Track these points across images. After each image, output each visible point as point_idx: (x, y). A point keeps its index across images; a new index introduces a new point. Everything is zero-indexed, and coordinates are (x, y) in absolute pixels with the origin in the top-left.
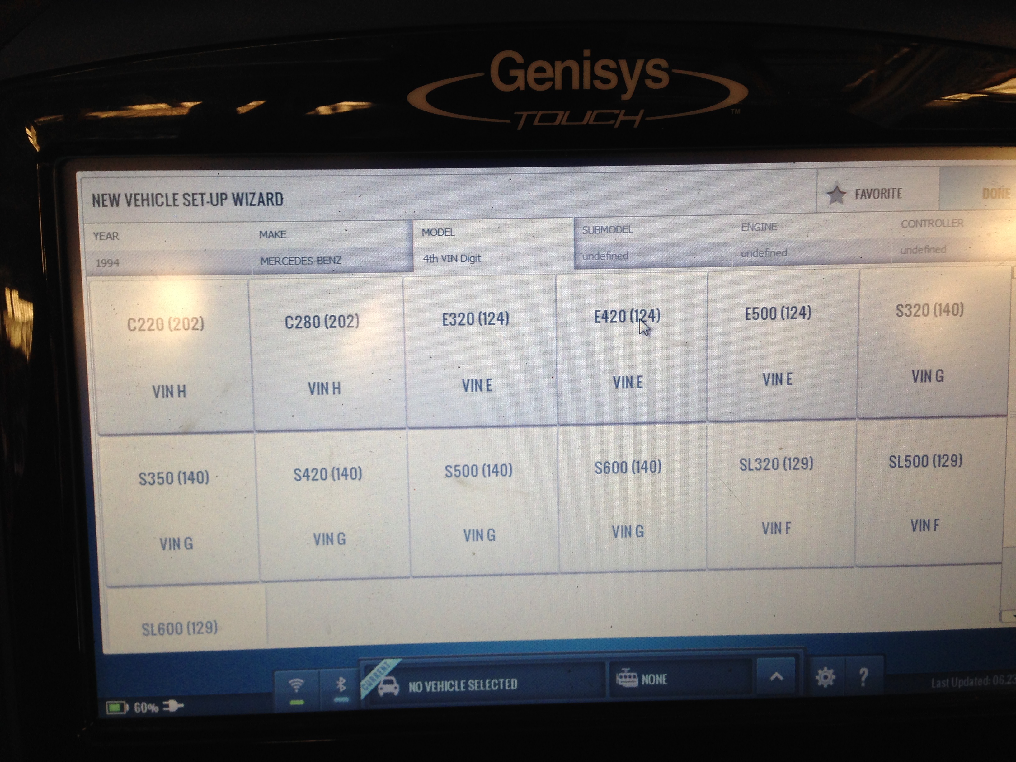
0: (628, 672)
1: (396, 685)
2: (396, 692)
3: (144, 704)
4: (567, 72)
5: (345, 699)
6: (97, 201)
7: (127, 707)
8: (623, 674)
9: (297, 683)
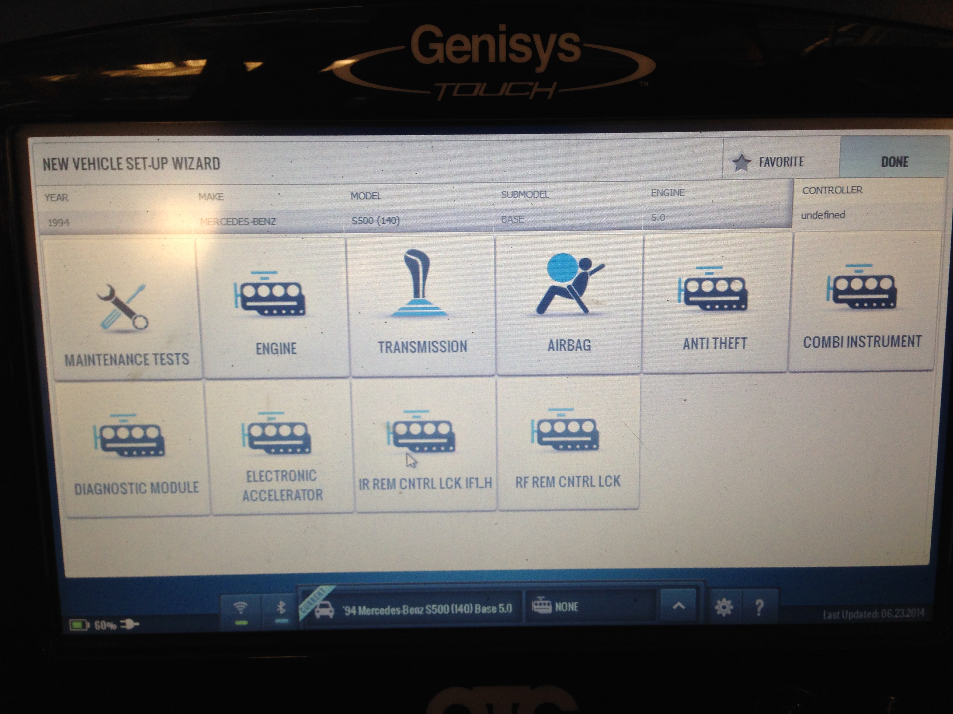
0: (543, 600)
1: (331, 608)
2: (331, 615)
3: (103, 622)
4: (484, 46)
5: (285, 621)
6: (48, 164)
7: (88, 625)
8: (538, 602)
9: (241, 606)
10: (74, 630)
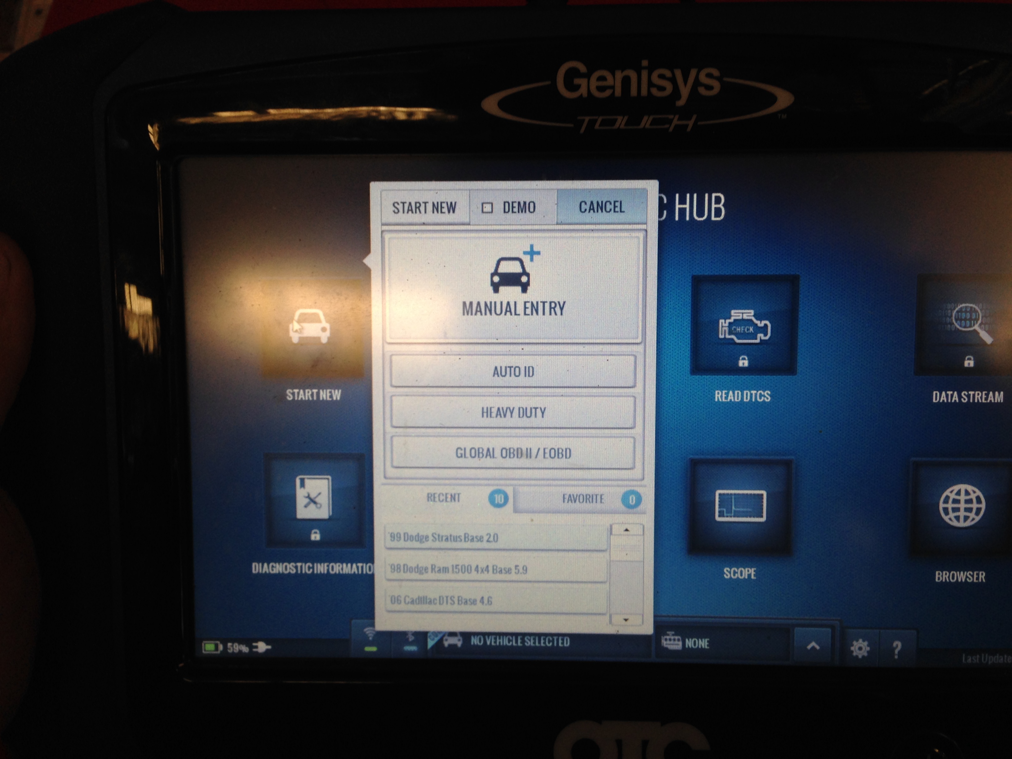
0: (673, 635)
1: (459, 637)
2: (459, 644)
3: (236, 645)
4: (626, 81)
5: (413, 648)
7: (221, 647)
8: (668, 637)
9: (371, 631)
10: (208, 652)
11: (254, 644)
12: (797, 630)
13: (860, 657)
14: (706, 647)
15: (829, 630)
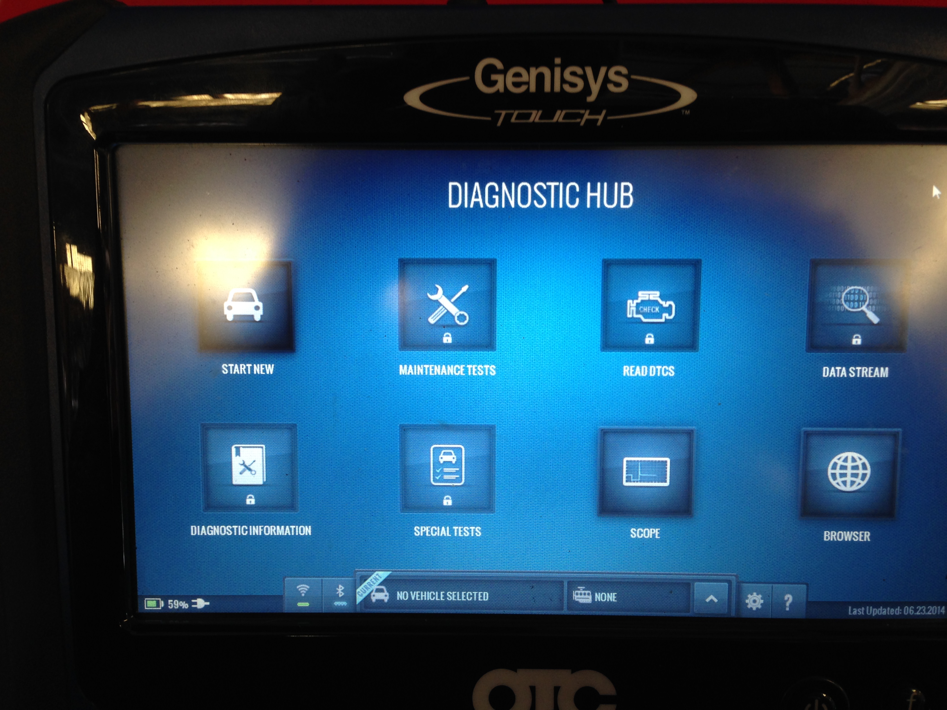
0: (584, 590)
1: (386, 593)
2: (386, 599)
3: (176, 602)
4: (540, 78)
5: (344, 603)
7: (162, 604)
8: (579, 592)
9: (303, 588)
10: (150, 609)
11: (193, 601)
12: (696, 584)
13: (754, 609)
14: (614, 601)
15: (727, 584)
